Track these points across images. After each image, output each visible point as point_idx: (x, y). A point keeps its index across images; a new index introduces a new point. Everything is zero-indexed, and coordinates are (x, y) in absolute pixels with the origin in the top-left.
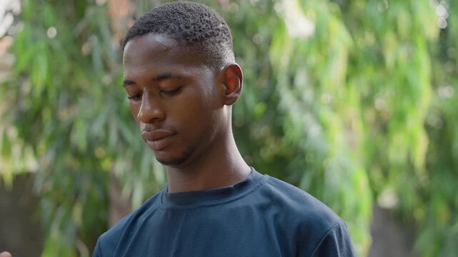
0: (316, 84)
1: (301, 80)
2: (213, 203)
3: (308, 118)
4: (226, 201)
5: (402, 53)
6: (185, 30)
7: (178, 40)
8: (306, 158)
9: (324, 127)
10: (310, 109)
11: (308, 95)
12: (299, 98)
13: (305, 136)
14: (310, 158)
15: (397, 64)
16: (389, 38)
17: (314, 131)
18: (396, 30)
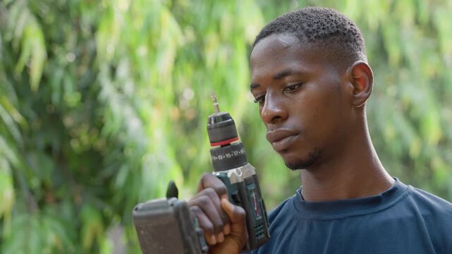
0: (137, 77)
1: (123, 71)
2: (362, 212)
3: (128, 111)
4: (376, 211)
5: (223, 54)
6: (307, 28)
7: (300, 37)
8: (125, 152)
9: (144, 122)
10: (130, 101)
11: (129, 87)
12: (120, 90)
13: (124, 129)
14: (129, 152)
15: (216, 65)
16: (211, 38)
17: (134, 124)
18: (218, 30)
